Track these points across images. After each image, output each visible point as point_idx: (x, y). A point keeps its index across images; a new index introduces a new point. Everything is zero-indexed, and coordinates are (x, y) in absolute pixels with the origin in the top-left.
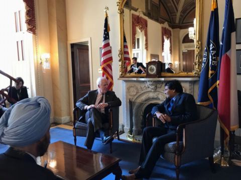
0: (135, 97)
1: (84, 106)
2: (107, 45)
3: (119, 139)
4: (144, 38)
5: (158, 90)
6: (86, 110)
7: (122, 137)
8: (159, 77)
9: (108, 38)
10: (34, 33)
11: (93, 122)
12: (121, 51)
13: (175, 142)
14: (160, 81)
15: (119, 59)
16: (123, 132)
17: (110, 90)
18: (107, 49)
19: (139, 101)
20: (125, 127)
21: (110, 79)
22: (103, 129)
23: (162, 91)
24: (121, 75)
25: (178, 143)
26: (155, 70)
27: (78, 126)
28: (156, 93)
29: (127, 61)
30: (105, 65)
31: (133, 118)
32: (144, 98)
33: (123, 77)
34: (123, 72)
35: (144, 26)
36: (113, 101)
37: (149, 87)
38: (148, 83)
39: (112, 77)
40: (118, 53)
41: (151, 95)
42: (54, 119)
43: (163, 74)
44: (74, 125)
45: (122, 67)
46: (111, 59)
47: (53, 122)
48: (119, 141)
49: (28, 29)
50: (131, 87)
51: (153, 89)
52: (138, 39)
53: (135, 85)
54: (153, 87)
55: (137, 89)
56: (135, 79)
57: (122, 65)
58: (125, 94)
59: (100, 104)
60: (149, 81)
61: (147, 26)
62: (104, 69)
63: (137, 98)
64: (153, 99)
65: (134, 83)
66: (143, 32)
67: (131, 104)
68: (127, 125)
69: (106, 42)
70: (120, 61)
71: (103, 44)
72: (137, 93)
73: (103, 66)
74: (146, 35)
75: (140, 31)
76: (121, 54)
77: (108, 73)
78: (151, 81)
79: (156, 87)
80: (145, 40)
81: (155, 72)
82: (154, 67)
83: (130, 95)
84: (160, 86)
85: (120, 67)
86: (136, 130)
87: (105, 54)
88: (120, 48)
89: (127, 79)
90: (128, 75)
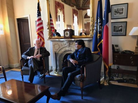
0: (58, 50)
1: (27, 57)
2: (40, 19)
3: (49, 75)
4: (63, 15)
5: (71, 45)
6: (28, 60)
7: (51, 73)
8: (71, 38)
9: (40, 15)
11: (33, 66)
12: (48, 23)
13: (80, 75)
14: (72, 41)
15: (47, 27)
16: (52, 71)
17: (43, 47)
18: (40, 22)
19: (60, 52)
20: (53, 68)
21: (42, 40)
22: (39, 70)
24: (49, 37)
25: (82, 75)
26: (69, 34)
28: (70, 48)
29: (53, 29)
30: (39, 31)
31: (58, 62)
32: (63, 50)
33: (51, 39)
34: (50, 36)
35: (62, 8)
36: (45, 53)
37: (66, 44)
38: (65, 42)
39: (44, 39)
40: (47, 24)
41: (67, 49)
42: (9, 65)
43: (73, 36)
45: (49, 33)
46: (42, 28)
47: (8, 67)
48: (50, 76)
51: (68, 45)
52: (59, 16)
53: (58, 44)
54: (68, 44)
55: (59, 45)
56: (58, 40)
57: (49, 31)
58: (52, 49)
59: (37, 55)
60: (66, 41)
61: (64, 8)
64: (68, 51)
66: (62, 11)
67: (56, 54)
68: (54, 66)
69: (39, 17)
70: (48, 29)
71: (37, 19)
72: (59, 48)
73: (38, 32)
74: (64, 13)
75: (60, 11)
76: (49, 25)
77: (41, 37)
78: (67, 41)
79: (70, 44)
82: (68, 33)
83: (55, 49)
84: (72, 44)
85: (49, 32)
86: (59, 69)
87: (39, 25)
88: (48, 21)
89: (53, 40)
90: (53, 37)
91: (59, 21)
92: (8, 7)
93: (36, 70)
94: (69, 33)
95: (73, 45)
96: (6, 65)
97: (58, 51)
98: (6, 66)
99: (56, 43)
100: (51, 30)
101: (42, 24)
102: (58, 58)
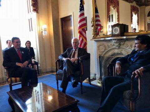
2: (82, 14)
3: (90, 84)
4: (117, 13)
5: (122, 47)
9: (83, 10)
10: (37, 12)
11: (66, 70)
12: (93, 19)
15: (92, 25)
16: (94, 79)
19: (107, 55)
20: (97, 76)
21: (84, 40)
23: (125, 48)
24: (93, 37)
27: (58, 73)
28: (120, 50)
31: (103, 69)
32: (110, 53)
33: (95, 38)
34: (95, 35)
37: (114, 45)
38: (113, 41)
39: (86, 39)
40: (91, 20)
41: (116, 51)
42: (51, 68)
43: (126, 34)
45: (94, 31)
46: (85, 25)
47: (51, 70)
49: (33, 10)
50: (101, 45)
51: (117, 46)
52: (112, 15)
53: (103, 44)
54: (117, 44)
55: (105, 46)
56: (103, 39)
57: (94, 30)
58: (96, 51)
60: (114, 39)
61: (118, 5)
62: (80, 32)
63: (105, 53)
64: (118, 54)
65: (103, 42)
66: (116, 9)
67: (100, 58)
68: (98, 74)
69: (82, 12)
70: (92, 26)
71: (79, 14)
72: (105, 50)
73: (79, 30)
74: (118, 11)
75: (113, 9)
76: (93, 21)
78: (116, 39)
79: (120, 44)
80: (117, 15)
81: (118, 32)
83: (100, 52)
84: (123, 44)
87: (81, 21)
88: (93, 17)
89: (97, 39)
90: (98, 36)
91: (112, 21)
92: (53, 7)
93: (70, 74)
94: (119, 29)
95: (125, 45)
96: (49, 68)
97: (103, 55)
98: (49, 69)
99: (101, 44)
100: (97, 28)
101: (85, 20)
102: (103, 63)
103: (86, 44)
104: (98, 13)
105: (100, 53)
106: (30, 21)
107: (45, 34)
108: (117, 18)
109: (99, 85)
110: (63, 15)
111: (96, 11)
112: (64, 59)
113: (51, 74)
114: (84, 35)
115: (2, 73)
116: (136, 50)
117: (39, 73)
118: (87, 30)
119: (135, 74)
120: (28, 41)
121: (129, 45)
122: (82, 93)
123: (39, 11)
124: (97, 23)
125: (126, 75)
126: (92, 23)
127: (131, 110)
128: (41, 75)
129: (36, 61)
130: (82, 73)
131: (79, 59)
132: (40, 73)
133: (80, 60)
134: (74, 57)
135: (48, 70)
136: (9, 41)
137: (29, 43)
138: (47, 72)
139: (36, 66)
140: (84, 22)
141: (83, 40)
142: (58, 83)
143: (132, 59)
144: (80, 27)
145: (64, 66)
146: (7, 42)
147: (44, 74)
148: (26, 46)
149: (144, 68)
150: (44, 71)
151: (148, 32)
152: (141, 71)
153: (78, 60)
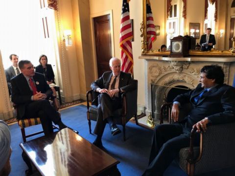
0: (158, 79)
2: (126, 18)
3: (137, 123)
4: (183, 4)
5: (184, 71)
7: (141, 121)
9: (128, 10)
10: (56, 9)
11: (102, 109)
12: (143, 24)
14: (187, 61)
15: (141, 33)
16: (143, 115)
18: (127, 23)
19: (161, 84)
20: (147, 110)
21: (129, 59)
23: (189, 73)
24: (143, 52)
26: (181, 48)
27: (91, 110)
28: (182, 75)
29: (152, 36)
30: (124, 42)
31: (156, 101)
32: (167, 79)
33: (145, 55)
34: (145, 50)
37: (173, 68)
38: (172, 63)
39: (132, 56)
41: (176, 77)
42: (80, 95)
43: (191, 52)
44: (88, 108)
45: (144, 43)
46: (131, 34)
49: (49, 5)
50: (154, 67)
51: (177, 70)
52: (175, 6)
53: (158, 65)
54: (178, 68)
55: (160, 69)
56: (157, 58)
57: (144, 41)
58: (147, 74)
60: (173, 61)
62: (123, 46)
63: (160, 79)
64: (178, 81)
65: (157, 62)
67: (153, 87)
68: (149, 108)
69: (126, 14)
70: (142, 36)
71: (122, 17)
72: (160, 74)
73: (121, 44)
76: (144, 28)
78: (176, 61)
79: (182, 68)
80: (183, 6)
81: (180, 50)
82: (180, 44)
83: (152, 76)
84: (187, 67)
85: (142, 43)
86: (158, 114)
87: (124, 29)
88: (142, 21)
89: (148, 58)
90: (150, 52)
91: (175, 15)
93: (107, 116)
94: (181, 46)
95: (189, 70)
96: (77, 94)
97: (156, 81)
98: (76, 96)
99: (155, 65)
100: (149, 37)
101: (130, 27)
102: (156, 94)
103: (131, 64)
104: (151, 13)
105: (153, 79)
106: (45, 21)
107: (69, 44)
108: (182, 11)
109: (150, 125)
110: (96, 12)
111: (148, 9)
112: (99, 90)
113: (80, 106)
114: (130, 51)
115: (7, 104)
116: (202, 86)
117: (61, 104)
118: (133, 41)
119: (196, 128)
120: (43, 56)
121: (195, 69)
122: (125, 140)
123: (58, 6)
124: (149, 29)
125: (186, 123)
126: (141, 31)
127: (189, 173)
128: (64, 106)
129: (56, 86)
130: (125, 112)
131: (120, 91)
132: (62, 102)
133: (123, 93)
134: (113, 87)
135: (75, 99)
136: (13, 57)
137: (44, 58)
138: (73, 101)
139: (57, 92)
140: (130, 30)
141: (127, 57)
142: (90, 124)
143: (196, 100)
144: (123, 38)
145: (99, 102)
146: (11, 58)
147: (70, 104)
148: (41, 63)
149: (209, 119)
150: (69, 100)
151: (224, 52)
152: (205, 124)
153: (120, 93)
